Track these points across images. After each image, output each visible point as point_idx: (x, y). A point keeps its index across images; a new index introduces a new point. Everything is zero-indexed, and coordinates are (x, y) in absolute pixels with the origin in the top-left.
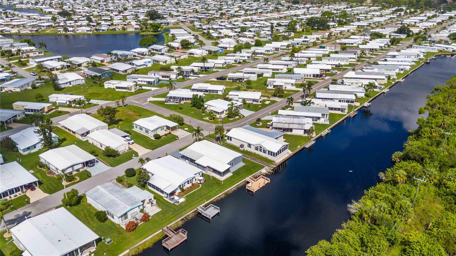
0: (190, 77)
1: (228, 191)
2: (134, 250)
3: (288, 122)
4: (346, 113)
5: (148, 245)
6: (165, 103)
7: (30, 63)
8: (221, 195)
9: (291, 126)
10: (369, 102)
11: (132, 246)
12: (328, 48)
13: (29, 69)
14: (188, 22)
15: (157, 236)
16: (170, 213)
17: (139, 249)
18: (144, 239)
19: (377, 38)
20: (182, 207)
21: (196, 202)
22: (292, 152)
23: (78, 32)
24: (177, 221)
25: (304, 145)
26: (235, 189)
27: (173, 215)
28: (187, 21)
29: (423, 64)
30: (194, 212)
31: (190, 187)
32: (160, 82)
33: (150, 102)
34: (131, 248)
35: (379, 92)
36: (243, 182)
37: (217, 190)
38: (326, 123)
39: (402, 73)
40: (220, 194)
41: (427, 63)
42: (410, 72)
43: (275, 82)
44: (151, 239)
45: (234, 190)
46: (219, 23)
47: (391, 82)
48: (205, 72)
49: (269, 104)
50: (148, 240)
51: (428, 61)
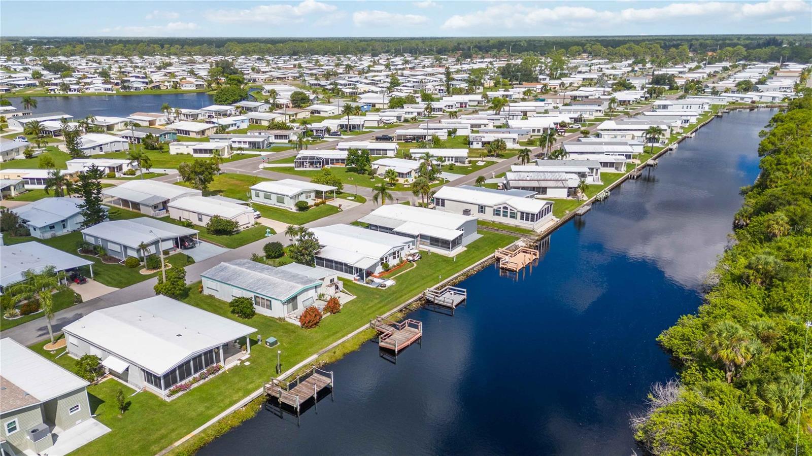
0: (325, 139)
1: (468, 271)
2: (326, 354)
3: (536, 178)
4: (623, 172)
5: (350, 348)
6: (295, 169)
7: (10, 127)
8: (459, 276)
9: (543, 184)
10: (655, 159)
11: (322, 348)
12: (550, 101)
13: (10, 135)
14: (290, 78)
15: (363, 333)
16: (377, 301)
17: (335, 353)
18: (340, 338)
19: (624, 90)
20: (394, 293)
21: (417, 285)
22: (558, 219)
23: (87, 91)
24: (392, 311)
25: (575, 210)
26: (479, 267)
27: (383, 303)
28: (288, 77)
29: (713, 119)
30: (420, 299)
31: (398, 265)
32: (272, 146)
33: (264, 168)
34: (321, 351)
35: (663, 148)
36: (490, 258)
37: (448, 268)
38: (596, 183)
39: (687, 127)
40: (457, 275)
41: (718, 116)
42: (699, 126)
43: (484, 137)
44: (353, 338)
45: (479, 270)
46: (347, 78)
47: (676, 137)
48: (350, 133)
49: (485, 166)
50: (348, 340)
51: (720, 114)
